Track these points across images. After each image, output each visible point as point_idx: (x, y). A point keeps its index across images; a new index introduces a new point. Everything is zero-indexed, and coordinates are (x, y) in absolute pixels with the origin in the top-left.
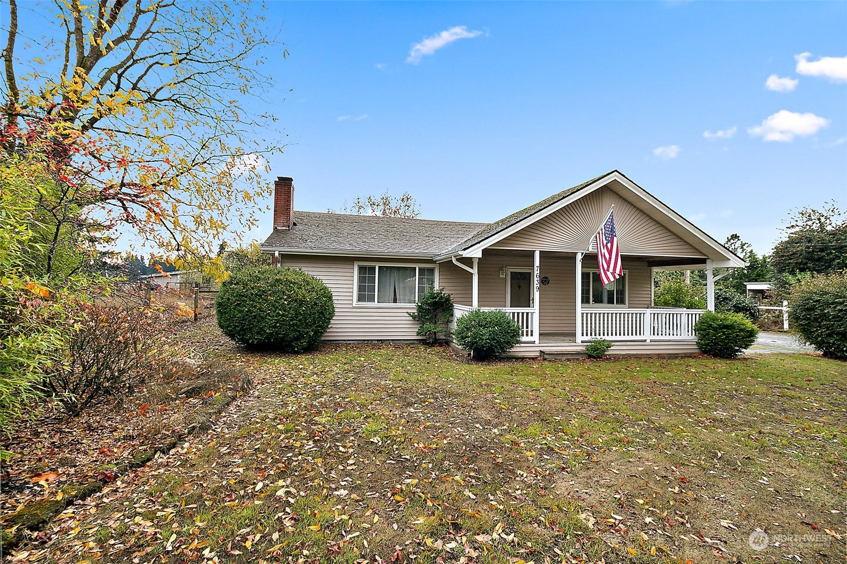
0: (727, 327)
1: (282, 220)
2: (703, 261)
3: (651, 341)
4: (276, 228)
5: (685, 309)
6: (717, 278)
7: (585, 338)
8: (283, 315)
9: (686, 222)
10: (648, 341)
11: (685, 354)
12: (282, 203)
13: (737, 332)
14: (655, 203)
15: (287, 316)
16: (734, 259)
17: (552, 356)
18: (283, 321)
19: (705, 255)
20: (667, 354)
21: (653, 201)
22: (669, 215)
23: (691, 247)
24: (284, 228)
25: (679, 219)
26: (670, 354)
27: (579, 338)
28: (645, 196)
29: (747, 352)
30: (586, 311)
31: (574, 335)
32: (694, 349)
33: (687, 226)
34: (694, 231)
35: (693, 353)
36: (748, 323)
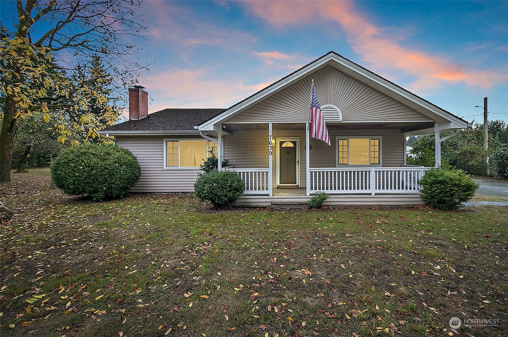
0: (441, 182)
1: (134, 114)
2: (431, 125)
3: (376, 194)
4: (131, 119)
5: (423, 167)
6: (444, 139)
7: (314, 191)
8: (79, 176)
9: (403, 91)
10: (373, 194)
11: (407, 205)
12: (134, 102)
13: (450, 187)
14: (371, 76)
15: (81, 177)
16: (455, 121)
17: (278, 206)
18: (79, 180)
19: (432, 120)
20: (389, 205)
21: (368, 75)
22: (386, 86)
23: (416, 113)
24: (136, 119)
25: (395, 89)
26: (392, 205)
27: (309, 192)
28: (361, 71)
29: (467, 204)
30: (314, 169)
31: (305, 188)
32: (418, 201)
33: (404, 94)
34: (412, 98)
35: (416, 205)
36: (467, 179)
